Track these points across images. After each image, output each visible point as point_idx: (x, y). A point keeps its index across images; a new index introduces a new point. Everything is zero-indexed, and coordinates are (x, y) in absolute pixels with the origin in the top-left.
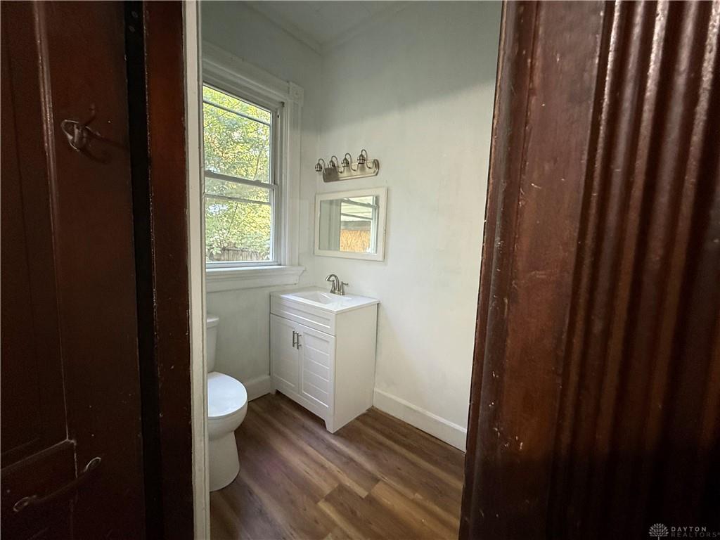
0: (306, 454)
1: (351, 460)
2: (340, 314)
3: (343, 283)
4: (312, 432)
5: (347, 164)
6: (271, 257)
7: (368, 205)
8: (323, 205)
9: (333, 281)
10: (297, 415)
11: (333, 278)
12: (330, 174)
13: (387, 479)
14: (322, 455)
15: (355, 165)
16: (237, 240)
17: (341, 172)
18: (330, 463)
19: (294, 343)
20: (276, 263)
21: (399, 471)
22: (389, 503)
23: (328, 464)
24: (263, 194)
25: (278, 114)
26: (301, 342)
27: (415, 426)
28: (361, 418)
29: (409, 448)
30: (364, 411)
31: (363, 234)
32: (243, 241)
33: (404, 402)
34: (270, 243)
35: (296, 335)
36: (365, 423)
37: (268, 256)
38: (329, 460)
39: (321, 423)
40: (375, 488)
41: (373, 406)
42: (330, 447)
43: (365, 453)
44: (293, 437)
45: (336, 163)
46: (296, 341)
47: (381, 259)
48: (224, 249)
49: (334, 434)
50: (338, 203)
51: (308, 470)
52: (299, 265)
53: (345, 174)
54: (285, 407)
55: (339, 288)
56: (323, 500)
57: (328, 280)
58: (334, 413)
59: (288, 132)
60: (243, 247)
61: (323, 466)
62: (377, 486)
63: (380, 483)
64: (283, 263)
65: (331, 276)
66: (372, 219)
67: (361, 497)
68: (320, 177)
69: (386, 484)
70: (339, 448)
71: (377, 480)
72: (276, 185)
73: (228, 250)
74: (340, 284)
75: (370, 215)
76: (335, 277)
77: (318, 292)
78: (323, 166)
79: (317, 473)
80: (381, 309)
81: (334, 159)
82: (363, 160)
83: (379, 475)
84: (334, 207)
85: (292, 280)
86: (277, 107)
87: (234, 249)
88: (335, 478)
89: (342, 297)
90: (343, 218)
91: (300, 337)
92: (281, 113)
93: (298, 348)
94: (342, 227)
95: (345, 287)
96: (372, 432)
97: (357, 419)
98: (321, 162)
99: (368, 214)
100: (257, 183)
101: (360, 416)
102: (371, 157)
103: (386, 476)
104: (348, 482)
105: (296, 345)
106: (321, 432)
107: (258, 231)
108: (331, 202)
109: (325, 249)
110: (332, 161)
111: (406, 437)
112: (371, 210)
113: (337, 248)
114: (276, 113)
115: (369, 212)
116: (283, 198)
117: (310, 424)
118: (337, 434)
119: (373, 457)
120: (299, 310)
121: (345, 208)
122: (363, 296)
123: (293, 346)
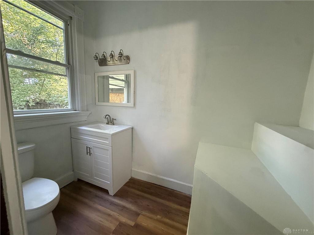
0: (99, 211)
1: (124, 207)
2: (113, 135)
3: (113, 119)
4: (101, 198)
5: (112, 56)
6: (69, 107)
7: (122, 80)
8: (99, 78)
9: (108, 118)
10: (92, 190)
11: (107, 116)
12: (102, 62)
13: (144, 213)
14: (109, 209)
15: (116, 57)
16: (46, 98)
17: (109, 61)
18: (113, 212)
19: (87, 153)
20: (73, 110)
21: (148, 207)
22: (146, 225)
23: (112, 213)
24: (62, 70)
25: (68, 23)
26: (92, 152)
27: (153, 183)
28: (127, 184)
29: (151, 194)
30: (128, 180)
31: (120, 95)
32: (50, 99)
33: (147, 173)
34: (68, 99)
35: (88, 149)
36: (129, 186)
37: (67, 106)
38: (113, 211)
39: (106, 191)
40: (138, 219)
41: (132, 177)
42: (112, 203)
43: (131, 202)
44: (91, 203)
45: (106, 56)
46: (88, 151)
47: (133, 106)
48: (37, 103)
49: (114, 196)
50: (108, 77)
51: (101, 219)
52: (87, 110)
53: (111, 62)
54: (85, 187)
55: (111, 121)
56: (112, 234)
57: (105, 118)
58: (113, 186)
59: (76, 36)
60: (50, 102)
61: (109, 215)
62: (139, 217)
63: (140, 216)
64: (77, 110)
65: (107, 115)
66: (124, 87)
67: (131, 226)
68: (97, 64)
69: (143, 215)
70: (117, 203)
71: (138, 215)
72: (69, 65)
73: (41, 104)
74: (112, 119)
75: (123, 86)
76: (109, 116)
77: (99, 124)
78: (98, 57)
79: (107, 220)
80: (133, 130)
81: (105, 54)
82: (121, 55)
83: (139, 211)
84: (105, 80)
85: (85, 118)
86: (67, 19)
87: (44, 103)
88: (117, 220)
89: (113, 126)
90: (111, 87)
91: (91, 149)
92: (71, 24)
93: (90, 155)
94: (110, 91)
95: (114, 121)
96: (133, 190)
97: (125, 185)
98: (97, 55)
99: (123, 85)
100: (57, 63)
101: (126, 183)
102: (125, 54)
103: (143, 211)
104: (124, 220)
105: (89, 154)
106: (106, 197)
107: (59, 93)
108: (104, 77)
109: (102, 102)
110: (103, 54)
111: (149, 189)
112: (124, 83)
113: (108, 101)
114: (67, 22)
115: (123, 84)
116: (75, 74)
117: (100, 194)
118: (116, 195)
119: (135, 203)
120: (89, 135)
121: (111, 81)
122: (124, 125)
123: (87, 154)
